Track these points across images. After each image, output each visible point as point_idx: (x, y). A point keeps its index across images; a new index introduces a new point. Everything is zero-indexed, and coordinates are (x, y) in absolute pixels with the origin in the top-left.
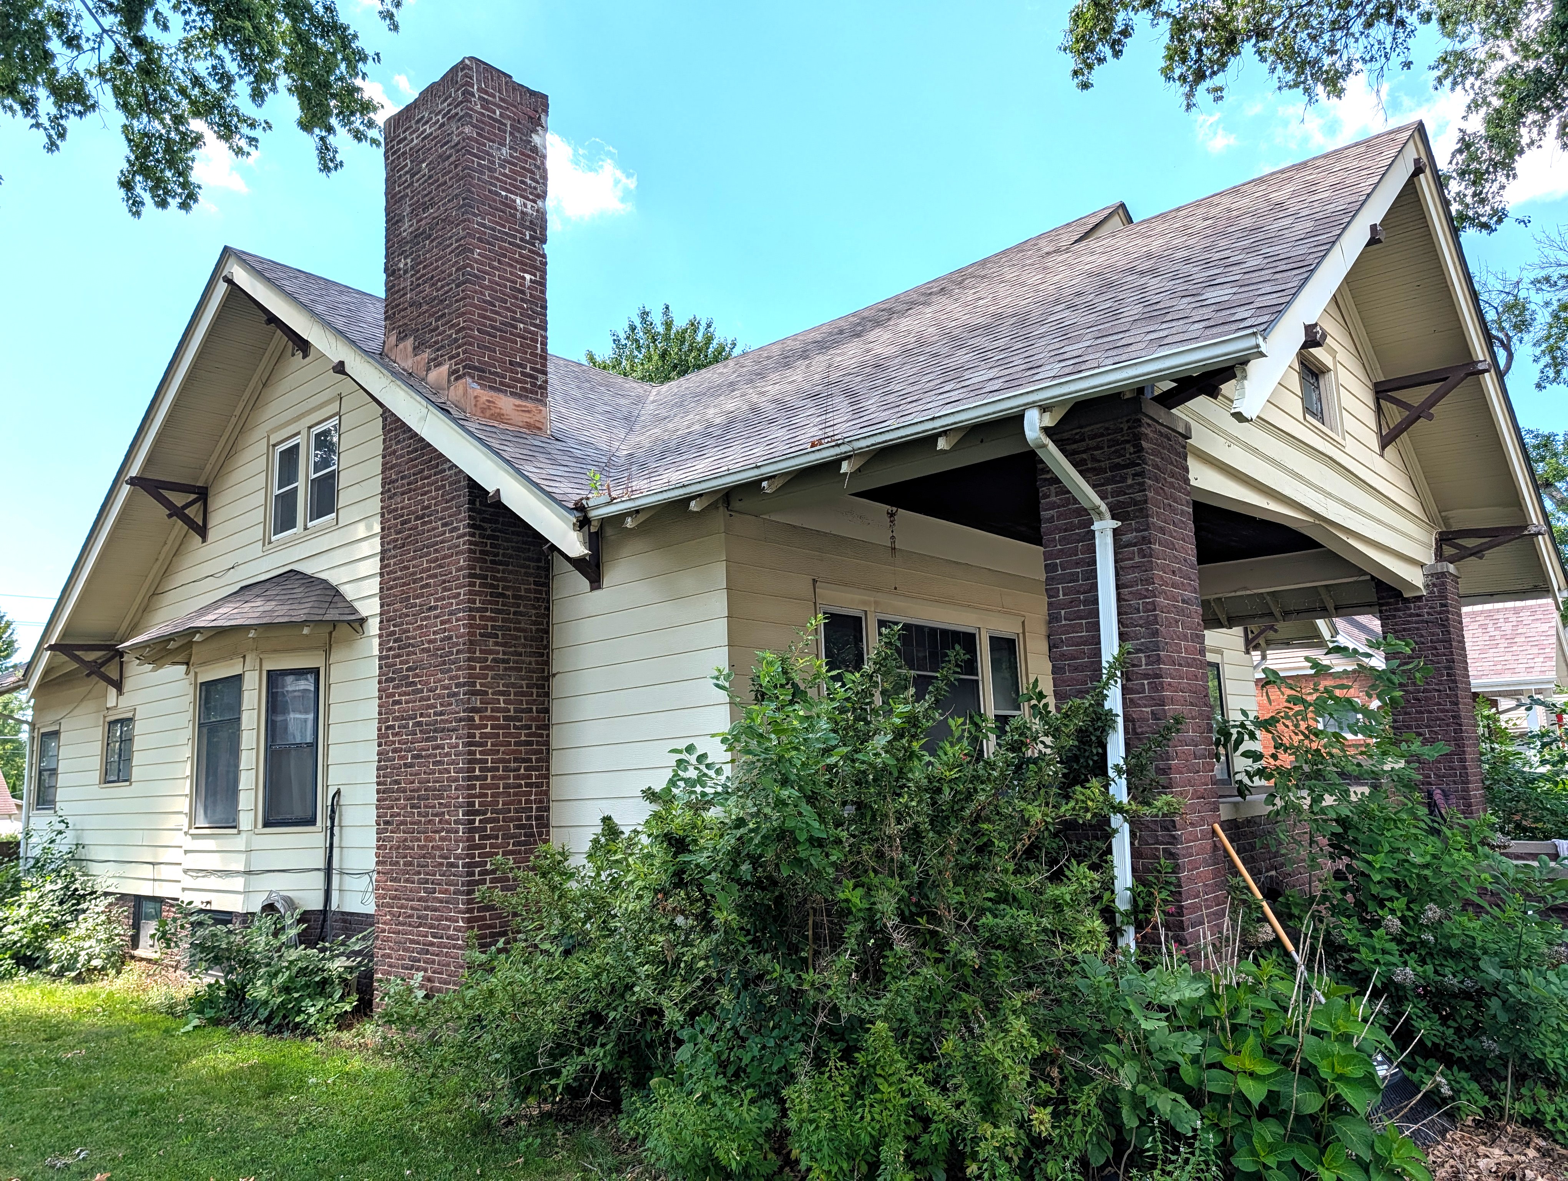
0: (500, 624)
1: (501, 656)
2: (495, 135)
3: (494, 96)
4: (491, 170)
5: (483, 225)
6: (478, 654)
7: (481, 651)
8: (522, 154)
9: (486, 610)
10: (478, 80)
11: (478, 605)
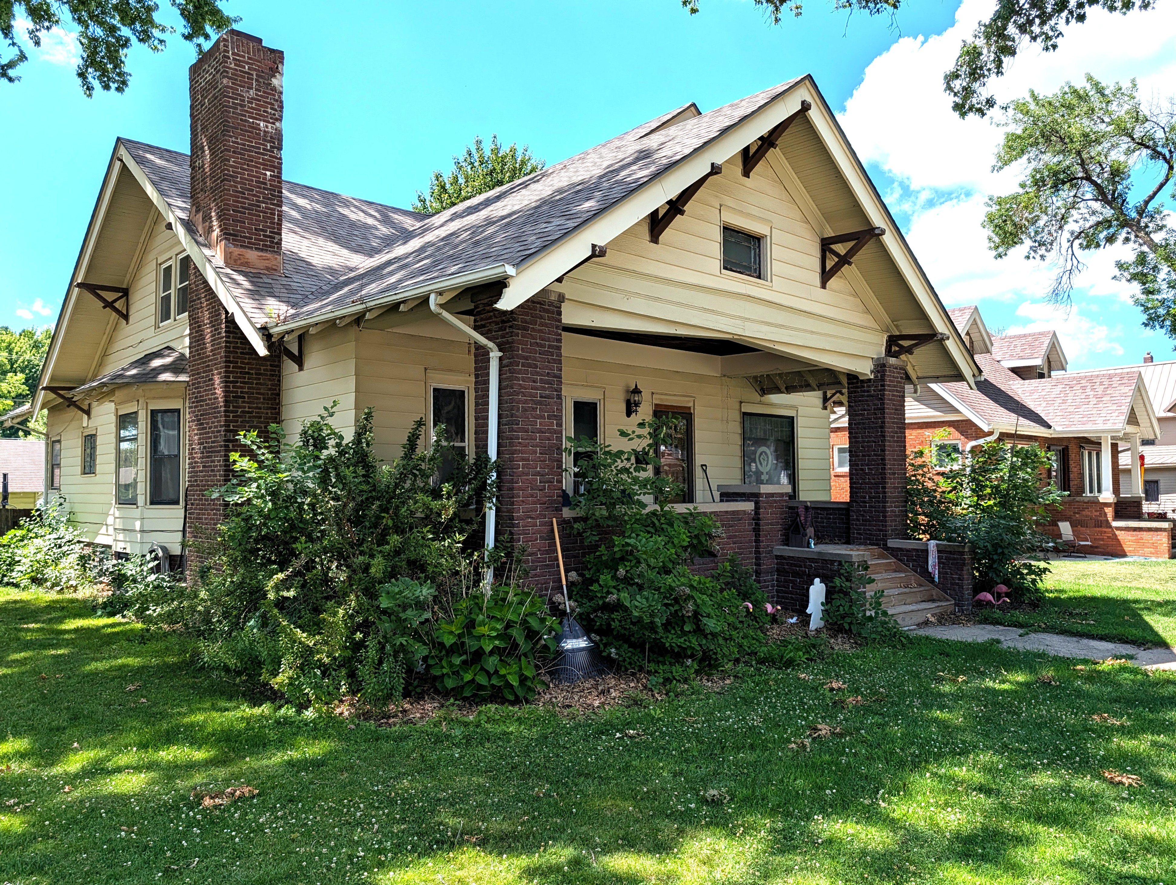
0: (246, 390)
1: (247, 409)
2: (245, 82)
3: (244, 57)
4: (241, 105)
5: (237, 143)
6: (231, 408)
7: (234, 407)
8: (264, 92)
9: (237, 382)
10: (233, 48)
11: (231, 379)
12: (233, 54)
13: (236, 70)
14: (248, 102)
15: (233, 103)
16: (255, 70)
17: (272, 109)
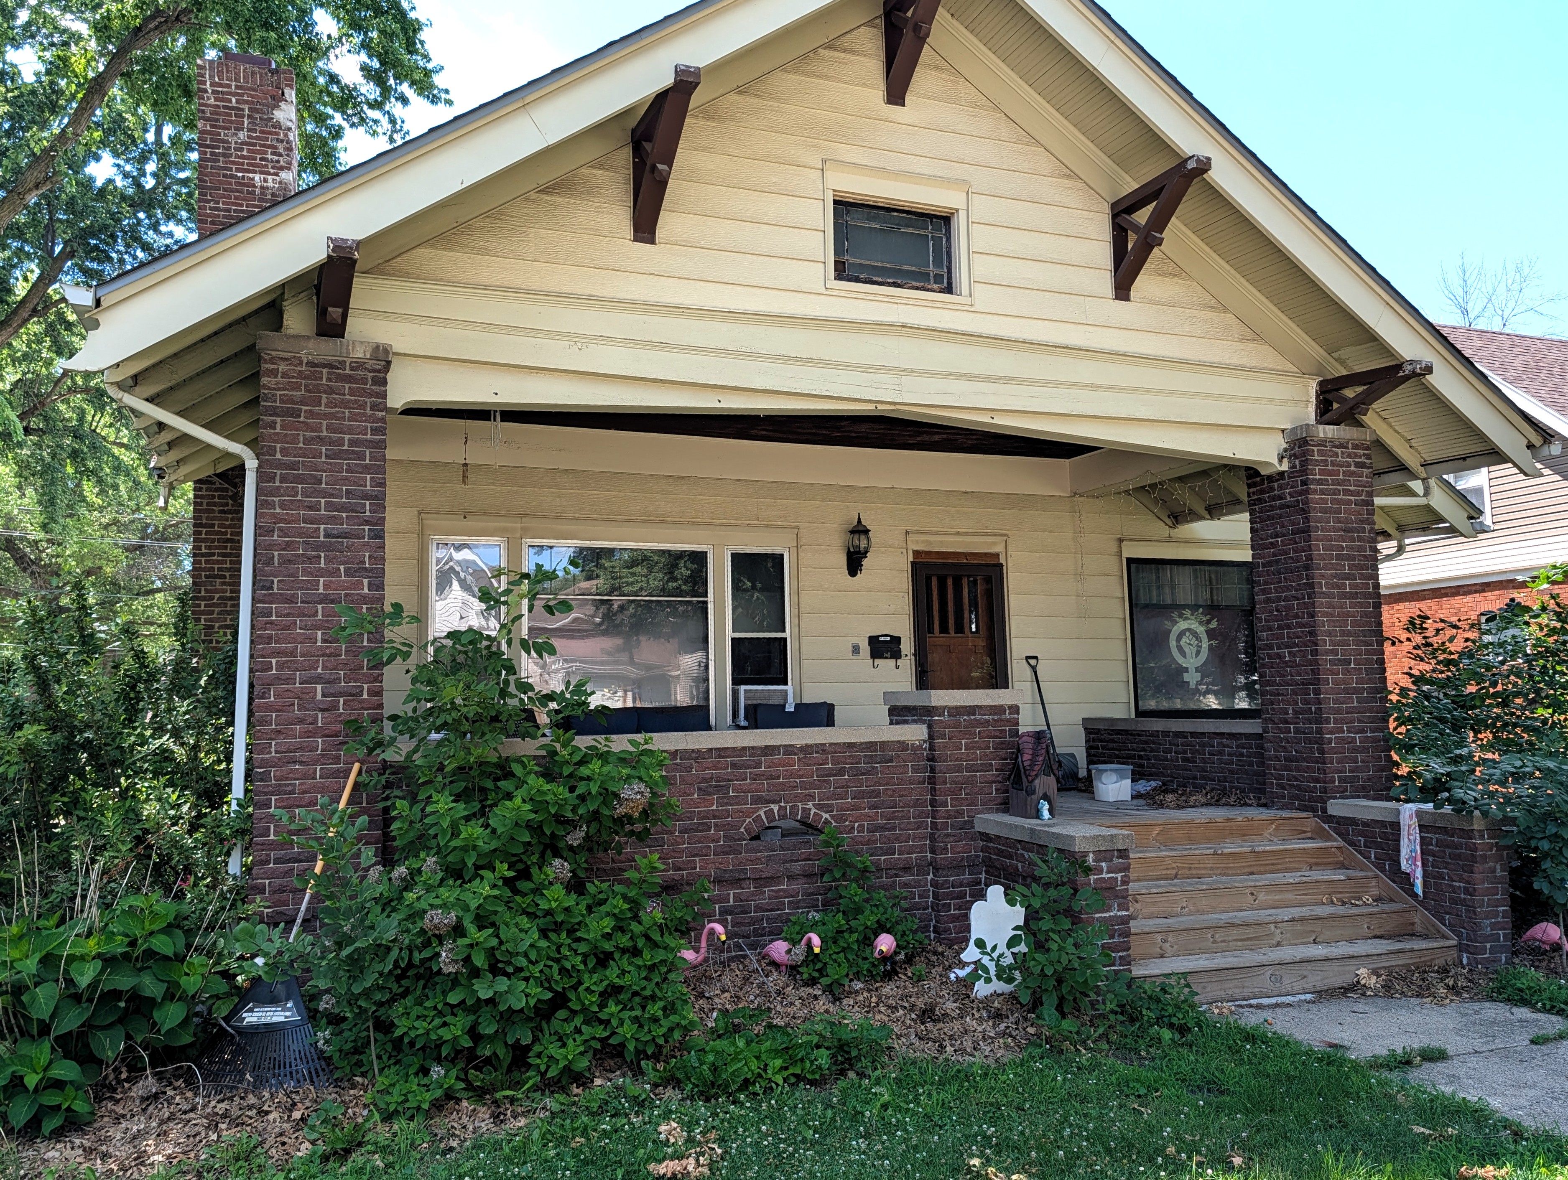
0: (228, 566)
2: (231, 122)
3: (229, 86)
4: (224, 155)
5: (218, 209)
6: (203, 593)
7: (207, 591)
8: (262, 132)
9: (213, 554)
10: (212, 77)
11: (204, 550)
12: (211, 85)
13: (218, 106)
14: (236, 149)
15: (212, 154)
16: (247, 102)
17: (273, 154)
